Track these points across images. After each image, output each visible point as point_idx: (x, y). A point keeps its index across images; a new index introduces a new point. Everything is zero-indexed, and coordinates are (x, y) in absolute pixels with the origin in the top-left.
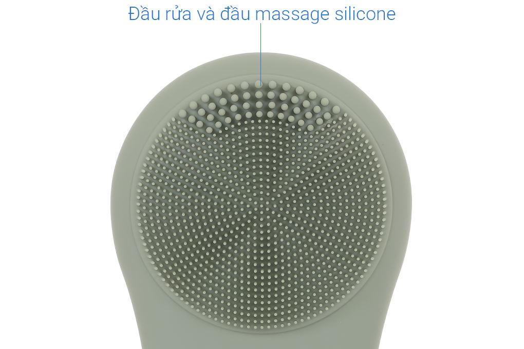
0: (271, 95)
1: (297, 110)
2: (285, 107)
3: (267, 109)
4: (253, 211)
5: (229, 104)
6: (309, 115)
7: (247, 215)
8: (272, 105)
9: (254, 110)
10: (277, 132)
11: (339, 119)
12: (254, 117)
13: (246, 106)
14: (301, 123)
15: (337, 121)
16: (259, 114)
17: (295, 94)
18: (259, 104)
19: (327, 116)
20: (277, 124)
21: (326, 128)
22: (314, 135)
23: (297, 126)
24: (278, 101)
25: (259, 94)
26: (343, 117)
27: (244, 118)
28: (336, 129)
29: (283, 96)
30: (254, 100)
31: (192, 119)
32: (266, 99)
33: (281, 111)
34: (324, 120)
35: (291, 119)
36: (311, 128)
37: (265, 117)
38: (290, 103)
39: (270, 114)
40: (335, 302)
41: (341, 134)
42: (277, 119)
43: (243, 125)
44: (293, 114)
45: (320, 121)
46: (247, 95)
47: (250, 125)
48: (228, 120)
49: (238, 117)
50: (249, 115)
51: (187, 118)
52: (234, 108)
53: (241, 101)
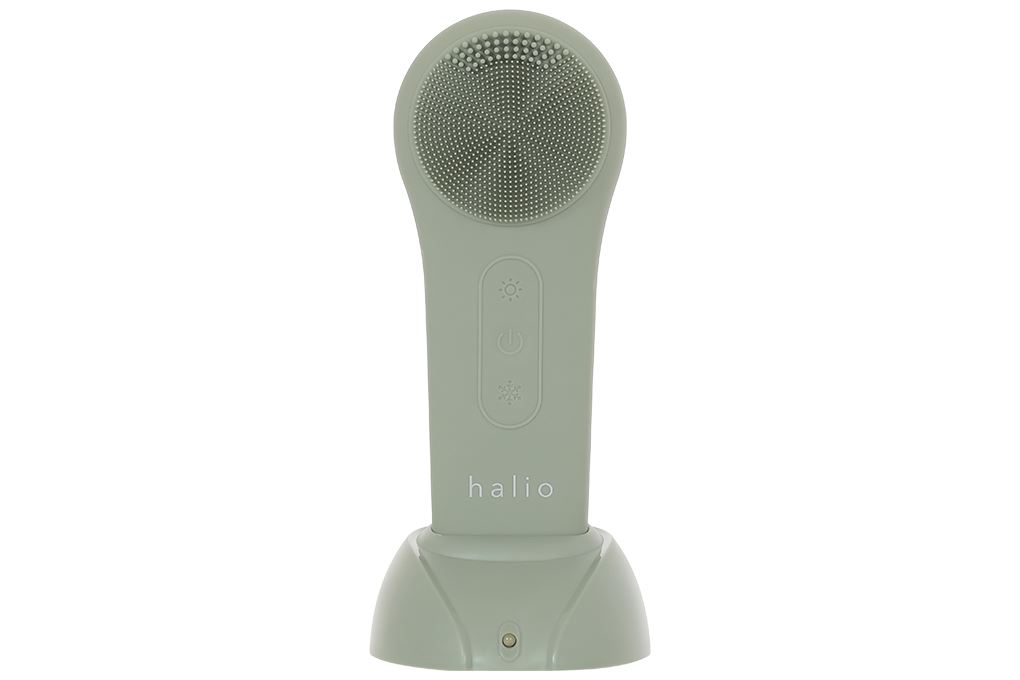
0: (516, 41)
1: (535, 53)
2: (526, 50)
3: (513, 52)
4: (503, 131)
5: (483, 49)
6: (545, 57)
7: (498, 133)
8: (516, 49)
9: (502, 53)
10: (520, 70)
11: (568, 59)
12: (503, 59)
13: (497, 50)
14: (539, 62)
15: (567, 61)
16: (507, 56)
18: (506, 49)
19: (559, 57)
20: (520, 64)
21: (558, 66)
22: (549, 72)
23: (536, 65)
24: (521, 46)
25: (506, 41)
26: (571, 58)
27: (495, 60)
28: (566, 67)
29: (525, 42)
30: (502, 45)
31: (455, 61)
32: (512, 45)
33: (523, 53)
34: (557, 61)
35: (531, 59)
36: (546, 66)
37: (511, 58)
38: (530, 48)
39: (515, 56)
42: (521, 61)
43: (494, 65)
44: (532, 56)
45: (553, 61)
46: (497, 42)
47: (499, 64)
48: (483, 61)
49: (490, 59)
50: (498, 57)
51: (451, 60)
52: (487, 52)
53: (493, 46)
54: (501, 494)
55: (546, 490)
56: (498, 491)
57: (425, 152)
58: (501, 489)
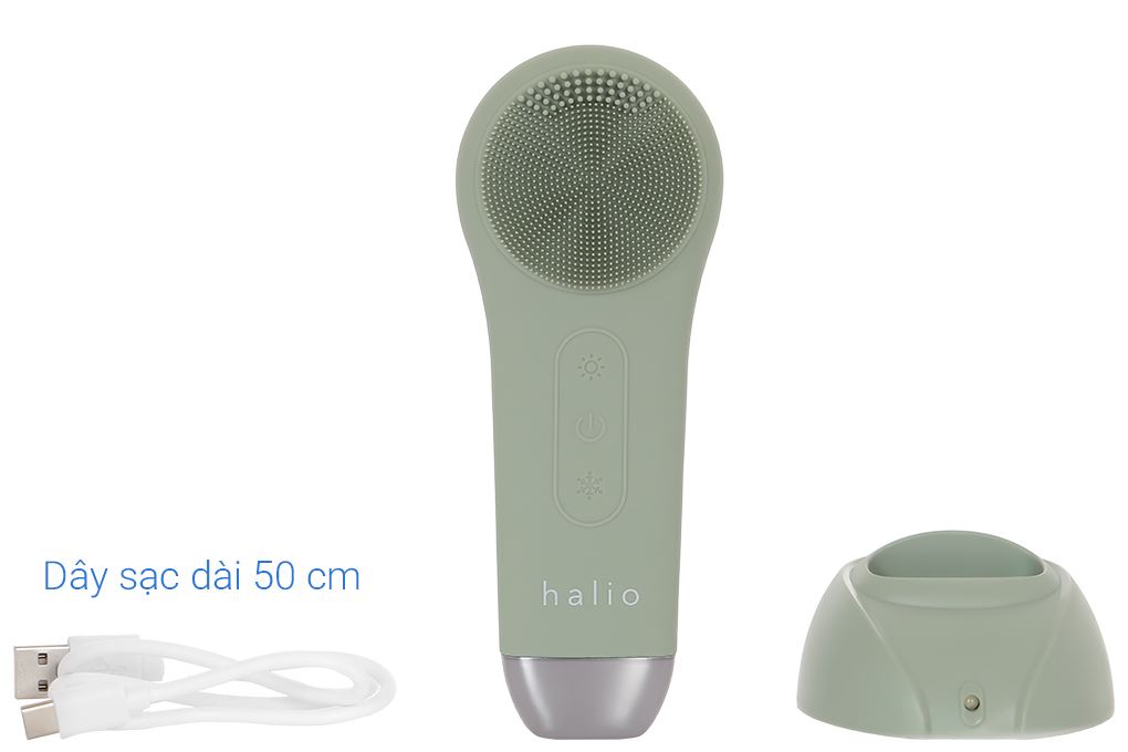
0: (599, 81)
1: (622, 95)
2: (612, 92)
3: (597, 94)
4: (585, 184)
5: (562, 90)
6: (633, 99)
7: (580, 187)
8: (600, 90)
9: (584, 94)
10: (605, 114)
11: (659, 102)
12: (585, 101)
13: (578, 91)
14: (626, 105)
15: (658, 104)
16: (590, 98)
17: (620, 80)
18: (589, 90)
19: (649, 99)
20: (604, 107)
21: (648, 110)
22: (638, 116)
23: (623, 109)
24: (605, 86)
25: (589, 81)
26: (663, 100)
27: (576, 102)
28: (657, 111)
29: (610, 83)
30: (584, 85)
31: (529, 103)
32: (595, 85)
33: (608, 95)
34: (647, 103)
35: (617, 102)
36: (635, 110)
37: (594, 101)
38: (616, 88)
39: (599, 98)
40: (657, 265)
41: (657, 118)
42: (605, 103)
43: (575, 108)
44: (619, 98)
45: (643, 104)
46: (578, 82)
47: (581, 107)
48: (562, 104)
49: (571, 101)
50: (580, 99)
51: (525, 103)
52: (567, 93)
53: (573, 87)
54: (580, 602)
55: (631, 597)
56: (577, 598)
57: (495, 208)
58: (580, 596)
